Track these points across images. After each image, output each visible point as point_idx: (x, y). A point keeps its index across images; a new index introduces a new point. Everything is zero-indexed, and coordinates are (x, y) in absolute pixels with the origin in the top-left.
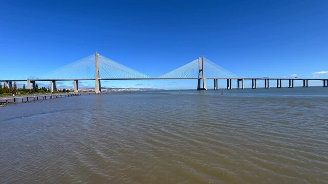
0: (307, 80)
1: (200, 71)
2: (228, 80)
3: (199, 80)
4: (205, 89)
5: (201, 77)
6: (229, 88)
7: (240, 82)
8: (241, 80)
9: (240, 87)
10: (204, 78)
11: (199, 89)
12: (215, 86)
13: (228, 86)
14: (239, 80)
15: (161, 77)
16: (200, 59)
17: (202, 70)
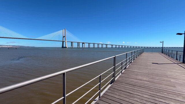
0: (107, 45)
1: (64, 37)
2: (78, 43)
3: (63, 42)
4: (66, 47)
5: (64, 40)
6: (78, 47)
7: (84, 44)
8: (84, 43)
9: (84, 47)
10: (66, 41)
11: (63, 47)
12: (71, 46)
13: (78, 46)
14: (83, 43)
15: (38, 39)
16: (64, 30)
17: (65, 37)
